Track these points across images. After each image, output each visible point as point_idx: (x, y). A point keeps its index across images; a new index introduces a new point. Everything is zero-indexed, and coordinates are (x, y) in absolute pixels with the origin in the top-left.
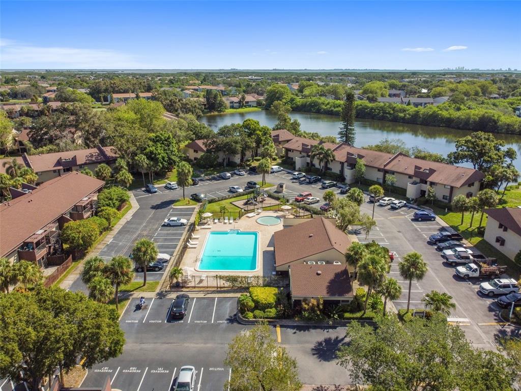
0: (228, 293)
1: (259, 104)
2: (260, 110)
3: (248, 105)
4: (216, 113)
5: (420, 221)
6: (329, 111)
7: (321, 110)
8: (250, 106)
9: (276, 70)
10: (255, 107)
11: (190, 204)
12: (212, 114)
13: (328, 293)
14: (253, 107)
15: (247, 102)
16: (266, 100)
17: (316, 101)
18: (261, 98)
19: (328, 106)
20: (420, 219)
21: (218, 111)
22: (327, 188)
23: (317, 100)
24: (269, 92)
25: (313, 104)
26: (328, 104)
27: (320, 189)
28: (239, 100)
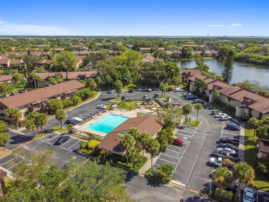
0: (86, 140)
1: (213, 56)
2: (213, 59)
3: (206, 55)
4: (186, 59)
5: (228, 130)
6: (254, 62)
7: (249, 61)
8: (208, 56)
9: (252, 36)
10: (210, 57)
11: (118, 100)
12: (184, 59)
13: (113, 149)
14: (209, 57)
15: (206, 54)
16: (218, 54)
17: (247, 55)
18: (216, 52)
19: (254, 59)
20: (229, 129)
21: (188, 58)
22: (195, 103)
23: (249, 55)
24: (221, 49)
25: (245, 57)
26: (255, 57)
27: (191, 103)
28: (201, 53)
